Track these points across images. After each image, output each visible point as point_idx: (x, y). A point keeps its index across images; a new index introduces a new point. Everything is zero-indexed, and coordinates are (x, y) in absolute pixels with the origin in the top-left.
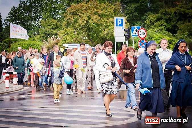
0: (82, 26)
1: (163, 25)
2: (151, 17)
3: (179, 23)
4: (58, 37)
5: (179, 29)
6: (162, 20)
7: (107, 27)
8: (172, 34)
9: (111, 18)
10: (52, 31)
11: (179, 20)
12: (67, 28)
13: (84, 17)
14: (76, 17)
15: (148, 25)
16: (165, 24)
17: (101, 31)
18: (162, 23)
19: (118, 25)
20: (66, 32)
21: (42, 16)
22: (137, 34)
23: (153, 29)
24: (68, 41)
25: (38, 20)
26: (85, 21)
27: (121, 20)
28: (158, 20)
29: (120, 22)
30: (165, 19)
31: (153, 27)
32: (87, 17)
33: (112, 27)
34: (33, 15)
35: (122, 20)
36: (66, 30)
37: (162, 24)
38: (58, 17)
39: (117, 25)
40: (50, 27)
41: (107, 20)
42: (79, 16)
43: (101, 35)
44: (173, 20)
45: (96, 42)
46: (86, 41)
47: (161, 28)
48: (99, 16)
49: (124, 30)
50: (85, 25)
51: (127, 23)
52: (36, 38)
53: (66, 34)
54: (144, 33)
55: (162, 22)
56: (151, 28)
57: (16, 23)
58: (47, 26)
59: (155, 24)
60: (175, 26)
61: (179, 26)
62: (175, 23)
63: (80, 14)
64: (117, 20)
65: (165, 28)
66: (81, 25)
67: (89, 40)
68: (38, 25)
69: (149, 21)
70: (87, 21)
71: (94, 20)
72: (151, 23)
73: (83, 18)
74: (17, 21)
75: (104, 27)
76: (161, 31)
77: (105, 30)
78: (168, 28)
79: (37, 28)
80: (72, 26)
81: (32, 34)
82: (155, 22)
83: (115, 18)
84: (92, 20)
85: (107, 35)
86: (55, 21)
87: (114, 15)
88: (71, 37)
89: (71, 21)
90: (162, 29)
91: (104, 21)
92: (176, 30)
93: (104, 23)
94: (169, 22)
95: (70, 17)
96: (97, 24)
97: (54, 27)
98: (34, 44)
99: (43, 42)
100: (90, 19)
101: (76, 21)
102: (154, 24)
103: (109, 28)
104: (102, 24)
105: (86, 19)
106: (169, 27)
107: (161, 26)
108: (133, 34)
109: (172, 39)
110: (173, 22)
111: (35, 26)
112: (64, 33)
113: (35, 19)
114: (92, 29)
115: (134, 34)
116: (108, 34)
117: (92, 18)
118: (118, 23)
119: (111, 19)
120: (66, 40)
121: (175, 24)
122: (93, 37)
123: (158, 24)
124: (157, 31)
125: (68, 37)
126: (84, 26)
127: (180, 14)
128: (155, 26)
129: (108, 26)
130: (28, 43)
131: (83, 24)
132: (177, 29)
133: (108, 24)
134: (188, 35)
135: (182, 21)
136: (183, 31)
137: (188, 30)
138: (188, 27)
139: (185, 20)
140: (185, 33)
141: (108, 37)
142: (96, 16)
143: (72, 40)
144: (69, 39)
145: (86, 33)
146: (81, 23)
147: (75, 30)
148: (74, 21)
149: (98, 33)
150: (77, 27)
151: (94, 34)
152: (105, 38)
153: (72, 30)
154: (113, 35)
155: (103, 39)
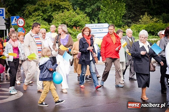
1: (40, 16)
2: (29, 8)
3: (54, 13)
5: (54, 19)
6: (39, 10)
8: (48, 23)
11: (54, 10)
15: (27, 15)
16: (42, 14)
18: (39, 13)
22: (16, 23)
23: (31, 18)
27: (1, 11)
28: (36, 10)
30: (41, 10)
31: (31, 16)
35: (3, 10)
44: (48, 11)
47: (38, 17)
49: (5, 19)
51: (8, 13)
54: (22, 22)
55: (39, 12)
56: (30, 17)
59: (33, 14)
60: (50, 16)
61: (53, 17)
62: (50, 13)
65: (42, 17)
69: (27, 12)
72: (29, 13)
76: (38, 20)
78: (44, 17)
82: (33, 13)
90: (39, 19)
92: (51, 19)
94: (45, 12)
102: (31, 14)
106: (45, 17)
107: (38, 16)
108: (12, 23)
109: (48, 27)
110: (49, 13)
115: (14, 23)
121: (50, 14)
123: (36, 14)
124: (35, 20)
127: (55, 5)
128: (33, 16)
132: (52, 18)
134: (62, 24)
135: (56, 12)
136: (57, 21)
137: (62, 19)
138: (62, 17)
139: (59, 11)
140: (59, 22)
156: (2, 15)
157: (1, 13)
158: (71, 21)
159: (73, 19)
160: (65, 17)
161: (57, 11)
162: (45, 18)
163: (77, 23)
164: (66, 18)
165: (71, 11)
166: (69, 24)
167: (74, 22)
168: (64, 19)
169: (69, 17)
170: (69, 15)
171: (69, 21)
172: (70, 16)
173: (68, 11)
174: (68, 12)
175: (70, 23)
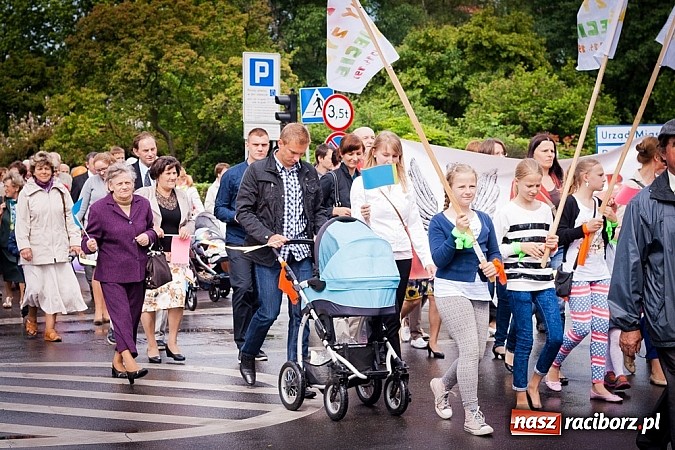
0: (133, 81)
1: (419, 87)
3: (472, 79)
4: (48, 120)
5: (472, 101)
6: (413, 67)
7: (221, 86)
8: (448, 116)
9: (235, 55)
10: (25, 98)
11: (476, 67)
12: (79, 89)
13: (141, 49)
14: (111, 49)
16: (425, 81)
17: (200, 101)
18: (415, 78)
19: (257, 81)
20: (73, 100)
22: (320, 114)
23: (383, 97)
24: (80, 132)
26: (144, 65)
27: (266, 65)
28: (400, 66)
29: (262, 69)
30: (424, 64)
31: (381, 90)
32: (151, 49)
33: (237, 86)
35: (271, 62)
36: (73, 94)
37: (414, 82)
38: (51, 49)
39: (253, 83)
40: (19, 83)
41: (221, 64)
42: (122, 46)
43: (200, 116)
44: (452, 69)
45: (180, 139)
47: (409, 94)
48: (193, 47)
49: (276, 98)
50: (142, 78)
51: (291, 74)
53: (73, 110)
54: (344, 112)
55: (413, 74)
56: (377, 93)
58: (8, 78)
60: (459, 91)
61: (471, 93)
62: (458, 78)
63: (127, 40)
64: (253, 62)
65: (423, 94)
66: (129, 78)
70: (150, 65)
71: (175, 62)
73: (137, 54)
75: (210, 88)
77: (211, 99)
78: (434, 95)
80: (97, 82)
83: (248, 56)
84: (168, 60)
85: (220, 117)
86: (36, 60)
87: (247, 45)
88: (92, 120)
89: (93, 63)
90: (414, 99)
91: (209, 65)
92: (462, 102)
93: (211, 72)
94: (438, 75)
95: (89, 48)
96: (186, 75)
97: (35, 81)
100: (159, 56)
101: (110, 64)
102: (384, 80)
103: (227, 90)
104: (201, 77)
105: (146, 57)
106: (439, 94)
107: (411, 87)
108: (306, 116)
109: (446, 135)
110: (453, 77)
112: (67, 104)
114: (169, 92)
115: (311, 116)
116: (223, 111)
117: (168, 55)
118: (258, 75)
119: (234, 60)
120: (74, 128)
121: (458, 83)
122: (171, 120)
123: (401, 80)
124: (396, 106)
125: (82, 118)
126: (140, 81)
127: (478, 48)
128: (389, 89)
129: (223, 82)
131: (136, 73)
132: (467, 99)
133: (225, 77)
134: (503, 122)
135: (483, 74)
136: (486, 109)
137: (503, 104)
138: (503, 93)
139: (494, 69)
140: (492, 116)
141: (223, 124)
142: (180, 49)
143: (96, 131)
144: (82, 125)
145: (146, 105)
146: (127, 69)
147: (108, 94)
148: (104, 63)
149: (188, 108)
150: (112, 84)
151: (175, 111)
152: (211, 125)
153: (97, 97)
154: (240, 116)
155: (204, 128)
156: (267, 81)
157: (266, 74)
158: (542, 112)
159: (550, 103)
160: (518, 94)
161: (484, 69)
162: (436, 99)
163: (565, 119)
164: (522, 99)
165: (541, 72)
166: (534, 124)
167: (554, 114)
168: (511, 101)
169: (534, 94)
170: (532, 88)
171: (533, 113)
172: (536, 90)
173: (531, 69)
174: (529, 73)
175: (537, 118)
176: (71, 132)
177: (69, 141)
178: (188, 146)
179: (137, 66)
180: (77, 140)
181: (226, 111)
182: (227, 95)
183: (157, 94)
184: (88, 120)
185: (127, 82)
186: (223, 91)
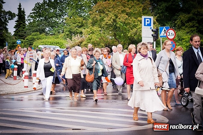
0: (109, 24)
1: (195, 27)
2: (182, 18)
4: (83, 36)
6: (193, 20)
7: (135, 26)
10: (77, 30)
12: (93, 27)
13: (111, 15)
14: (102, 15)
15: (179, 26)
16: (197, 25)
17: (129, 31)
19: (146, 25)
20: (91, 30)
21: (67, 13)
22: (165, 35)
23: (184, 30)
24: (93, 40)
25: (63, 17)
26: (112, 20)
27: (149, 20)
28: (190, 20)
29: (148, 21)
30: (197, 20)
31: (183, 28)
32: (114, 15)
33: (140, 26)
34: (58, 12)
35: (150, 19)
36: (91, 28)
37: (194, 25)
38: (85, 15)
39: (145, 25)
40: (75, 25)
41: (135, 20)
42: (106, 14)
43: (129, 35)
45: (123, 42)
46: (112, 41)
47: (192, 29)
48: (127, 14)
49: (152, 30)
51: (156, 23)
52: (60, 36)
53: (91, 33)
54: (172, 34)
55: (193, 23)
56: (182, 29)
57: (40, 20)
58: (72, 24)
59: (186, 24)
63: (107, 12)
64: (145, 19)
65: (197, 29)
66: (108, 24)
67: (115, 40)
68: (63, 22)
69: (180, 22)
70: (114, 20)
71: (121, 19)
72: (182, 23)
73: (110, 17)
74: (41, 18)
75: (132, 27)
76: (192, 32)
77: (132, 30)
78: (200, 29)
79: (61, 25)
80: (98, 25)
81: (56, 32)
82: (187, 23)
83: (143, 17)
84: (119, 19)
85: (135, 35)
86: (80, 18)
87: (143, 14)
88: (97, 36)
89: (97, 19)
90: (194, 30)
91: (132, 20)
93: (132, 22)
94: (201, 23)
95: (96, 15)
96: (125, 23)
97: (80, 25)
98: (58, 42)
99: (68, 41)
100: (117, 17)
101: (102, 20)
104: (129, 24)
105: (113, 18)
107: (193, 27)
108: (161, 35)
111: (60, 23)
112: (89, 32)
113: (60, 16)
114: (119, 28)
116: (135, 34)
117: (119, 17)
118: (147, 23)
119: (139, 18)
120: (91, 39)
122: (120, 36)
123: (190, 25)
124: (188, 32)
126: (111, 25)
128: (186, 27)
129: (136, 25)
130: (51, 41)
131: (110, 22)
133: (136, 23)
141: (135, 37)
142: (123, 15)
143: (98, 40)
144: (94, 38)
145: (113, 32)
146: (107, 21)
147: (101, 28)
148: (100, 19)
149: (125, 33)
150: (103, 25)
151: (121, 33)
152: (132, 38)
153: (98, 29)
154: (141, 35)
155: (130, 39)
156: (149, 25)
157: (149, 23)
176: (90, 40)
177: (90, 42)
178: (125, 44)
179: (110, 20)
180: (92, 42)
181: (137, 34)
182: (137, 29)
183: (116, 28)
184: (95, 36)
185: (107, 25)
186: (136, 28)
